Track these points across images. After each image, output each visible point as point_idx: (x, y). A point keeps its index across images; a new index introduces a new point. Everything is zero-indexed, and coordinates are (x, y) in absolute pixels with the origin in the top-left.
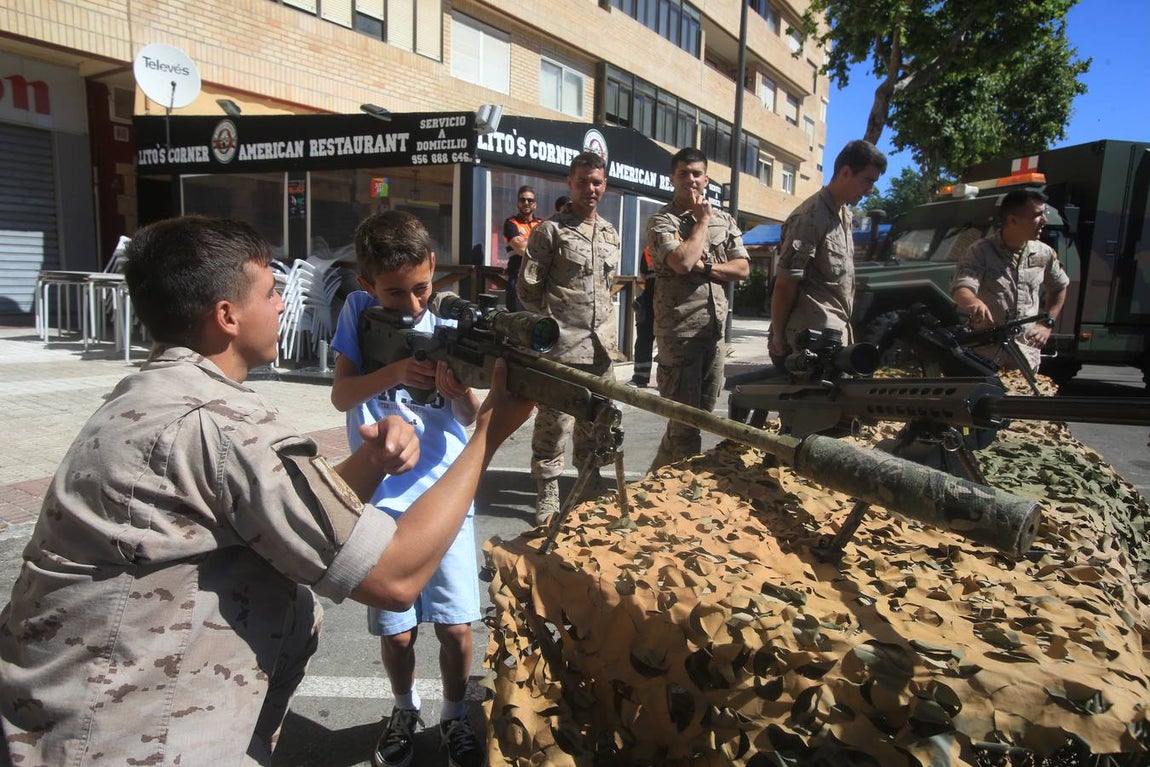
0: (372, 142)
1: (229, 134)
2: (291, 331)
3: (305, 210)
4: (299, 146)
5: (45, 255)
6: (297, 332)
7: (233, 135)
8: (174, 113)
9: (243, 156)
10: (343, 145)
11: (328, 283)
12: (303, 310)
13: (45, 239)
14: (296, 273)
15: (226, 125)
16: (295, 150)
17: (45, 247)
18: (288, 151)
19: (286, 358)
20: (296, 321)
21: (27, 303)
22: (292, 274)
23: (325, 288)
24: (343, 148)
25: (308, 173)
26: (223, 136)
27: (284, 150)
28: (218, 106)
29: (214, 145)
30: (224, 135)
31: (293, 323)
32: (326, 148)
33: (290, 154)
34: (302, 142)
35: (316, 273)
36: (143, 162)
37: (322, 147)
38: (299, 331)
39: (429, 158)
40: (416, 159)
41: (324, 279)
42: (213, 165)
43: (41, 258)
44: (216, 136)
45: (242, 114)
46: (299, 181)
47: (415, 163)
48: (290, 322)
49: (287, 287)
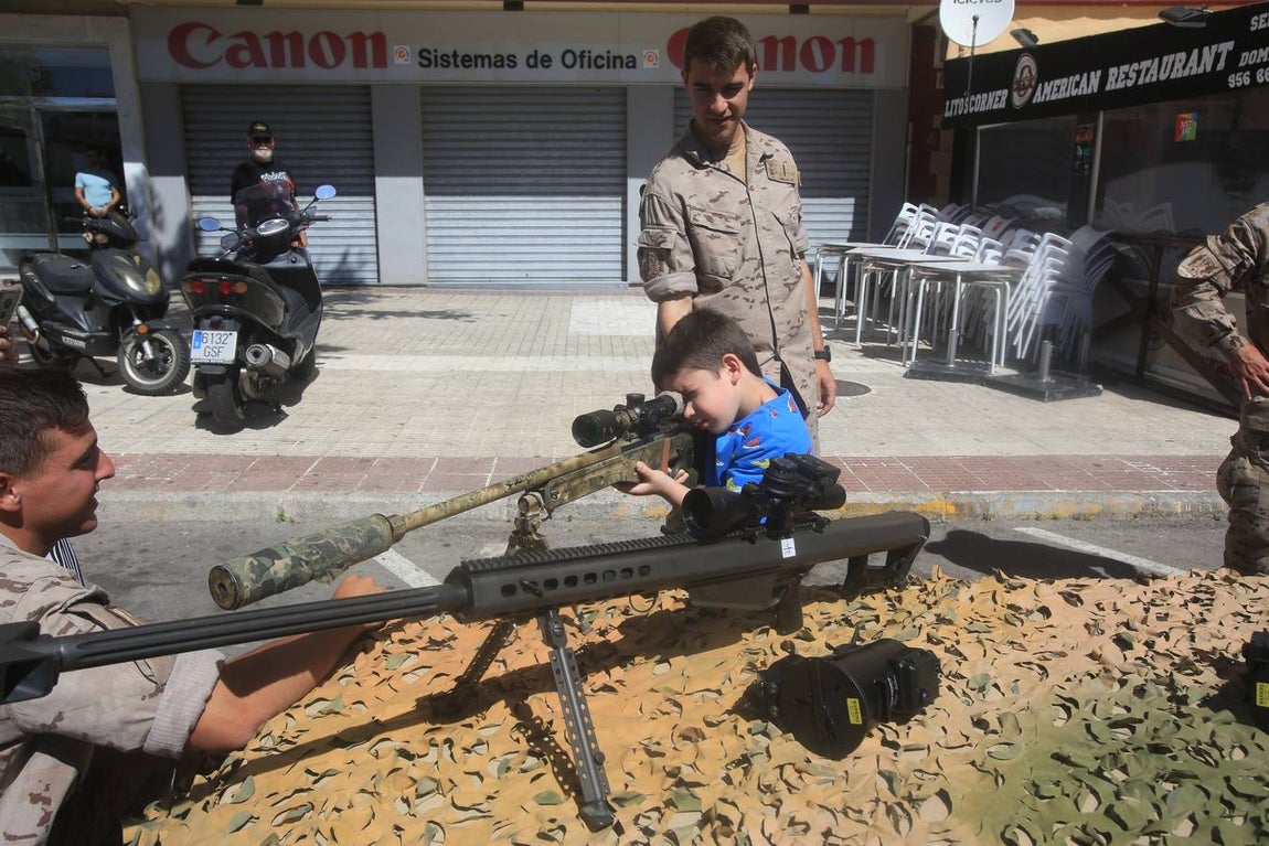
0: (1183, 62)
1: (1030, 71)
2: (1029, 323)
3: (1091, 165)
4: (1095, 77)
5: (854, 222)
6: (1037, 326)
7: (1034, 73)
8: (977, 52)
9: (1038, 98)
10: (1148, 70)
11: (1091, 264)
12: (1048, 298)
13: (856, 205)
14: (1043, 250)
15: (1026, 60)
16: (1089, 84)
17: (855, 214)
18: (1081, 85)
19: (1018, 357)
20: (1038, 312)
21: (832, 272)
22: (1038, 252)
23: (1088, 269)
24: (1145, 76)
25: (1102, 114)
26: (1024, 76)
27: (1077, 85)
28: (1012, 38)
29: (1015, 86)
30: (1026, 72)
31: (1033, 313)
32: (1127, 77)
33: (1084, 90)
34: (1099, 72)
35: (1074, 252)
36: (947, 114)
37: (1122, 76)
38: (1041, 324)
39: (1253, 77)
40: (1235, 81)
41: (1087, 257)
42: (1009, 112)
43: (850, 226)
44: (1018, 76)
45: (1039, 43)
46: (1088, 126)
47: (1232, 86)
48: (1029, 313)
49: (1029, 269)
